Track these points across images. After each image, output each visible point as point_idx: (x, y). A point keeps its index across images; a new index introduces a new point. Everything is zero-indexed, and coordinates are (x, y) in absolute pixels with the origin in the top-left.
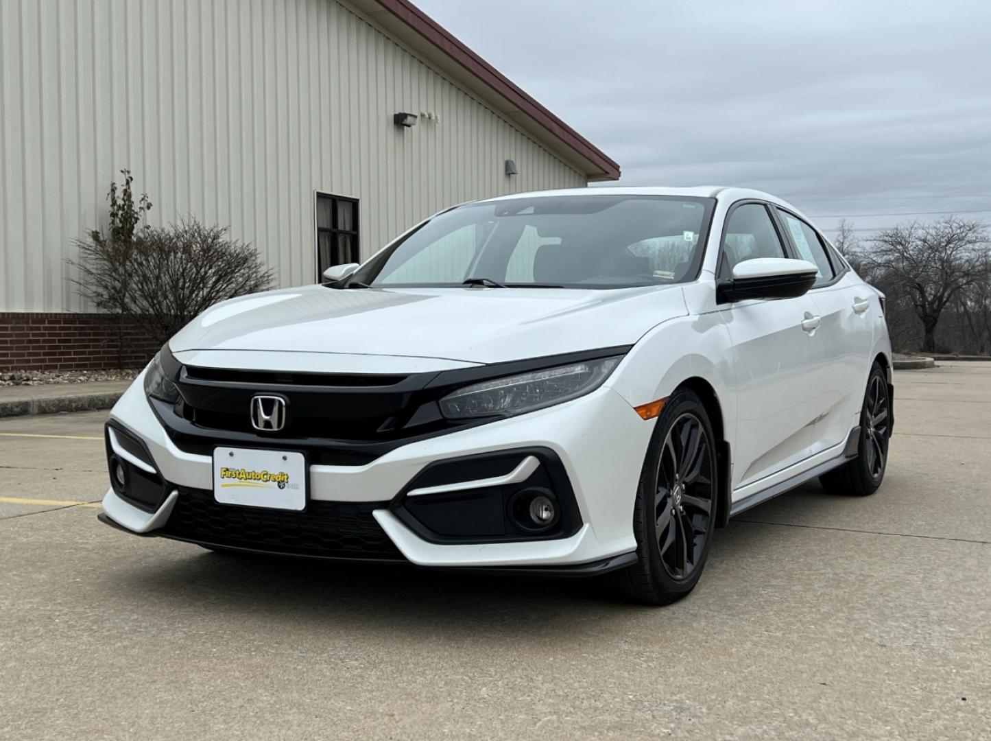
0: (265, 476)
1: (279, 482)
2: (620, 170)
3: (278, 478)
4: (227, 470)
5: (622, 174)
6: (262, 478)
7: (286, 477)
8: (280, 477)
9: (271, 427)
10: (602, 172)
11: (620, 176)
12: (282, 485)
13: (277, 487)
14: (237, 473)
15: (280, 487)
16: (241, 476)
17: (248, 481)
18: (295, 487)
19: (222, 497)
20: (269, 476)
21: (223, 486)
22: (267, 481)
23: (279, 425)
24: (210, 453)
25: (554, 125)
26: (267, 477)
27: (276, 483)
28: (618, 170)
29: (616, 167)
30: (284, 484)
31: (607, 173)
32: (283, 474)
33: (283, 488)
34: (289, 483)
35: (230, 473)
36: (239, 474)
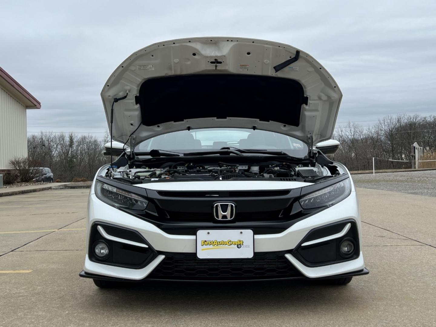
0: (229, 243)
1: (238, 245)
2: (41, 104)
3: (237, 243)
4: (206, 241)
5: (41, 106)
6: (228, 244)
7: (242, 242)
8: (238, 242)
9: (227, 218)
10: (33, 105)
11: (41, 107)
12: (239, 246)
13: (237, 247)
14: (212, 242)
15: (238, 247)
16: (214, 244)
17: (219, 246)
18: (247, 246)
19: (201, 255)
20: (231, 242)
21: (202, 250)
22: (230, 245)
23: (231, 217)
24: (195, 234)
25: (14, 83)
26: (230, 243)
27: (236, 245)
28: (40, 105)
29: (39, 103)
30: (241, 246)
31: (36, 106)
32: (240, 241)
33: (240, 248)
34: (244, 245)
35: (207, 243)
36: (213, 243)
